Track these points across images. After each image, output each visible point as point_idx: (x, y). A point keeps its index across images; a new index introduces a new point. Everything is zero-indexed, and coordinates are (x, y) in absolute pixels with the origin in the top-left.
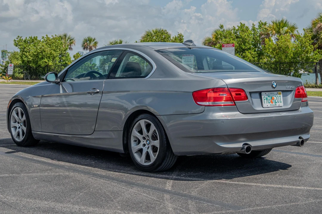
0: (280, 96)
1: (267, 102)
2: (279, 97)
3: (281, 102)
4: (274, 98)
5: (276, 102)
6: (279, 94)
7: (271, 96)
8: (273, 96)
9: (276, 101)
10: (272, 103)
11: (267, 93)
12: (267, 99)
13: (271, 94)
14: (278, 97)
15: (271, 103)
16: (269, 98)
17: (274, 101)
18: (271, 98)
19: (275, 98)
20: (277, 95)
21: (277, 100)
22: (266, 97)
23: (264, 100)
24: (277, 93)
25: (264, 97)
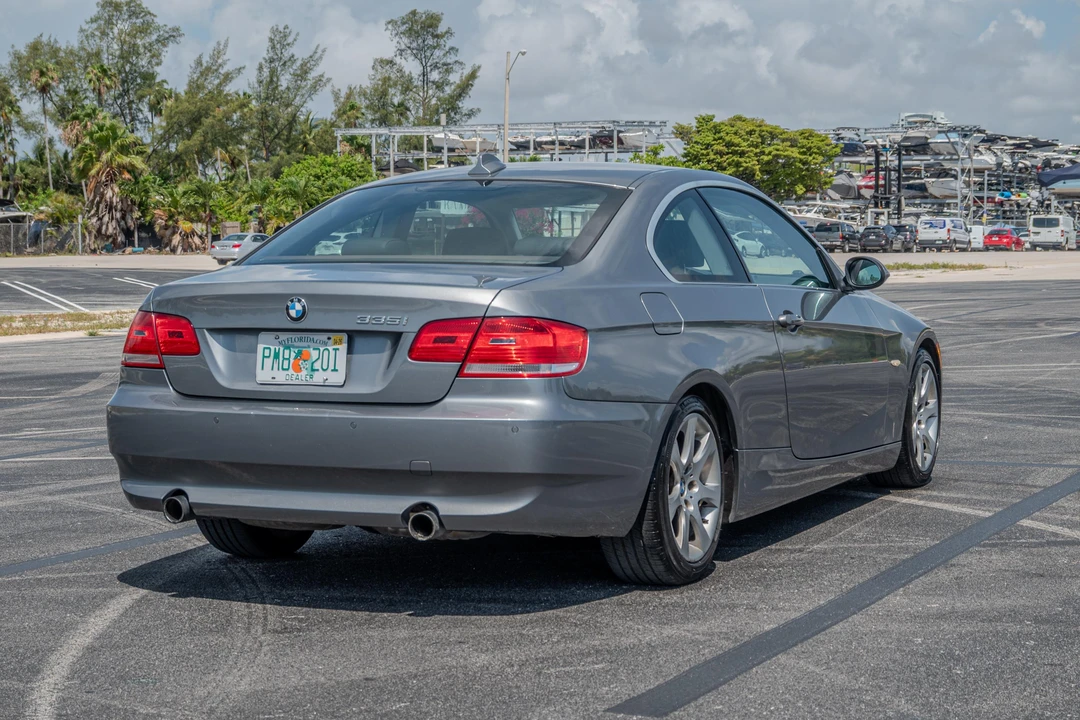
0: (336, 350)
1: (276, 366)
2: (332, 353)
3: (335, 370)
4: (309, 355)
5: (313, 370)
6: (335, 343)
7: (294, 347)
8: (309, 347)
9: (317, 366)
10: (298, 369)
11: (283, 336)
12: (277, 356)
13: (301, 340)
14: (326, 353)
15: (291, 371)
16: (287, 352)
17: (309, 366)
18: (299, 354)
19: (314, 354)
20: (326, 344)
21: (320, 361)
22: (272, 348)
23: (264, 357)
24: (329, 338)
25: (265, 348)
